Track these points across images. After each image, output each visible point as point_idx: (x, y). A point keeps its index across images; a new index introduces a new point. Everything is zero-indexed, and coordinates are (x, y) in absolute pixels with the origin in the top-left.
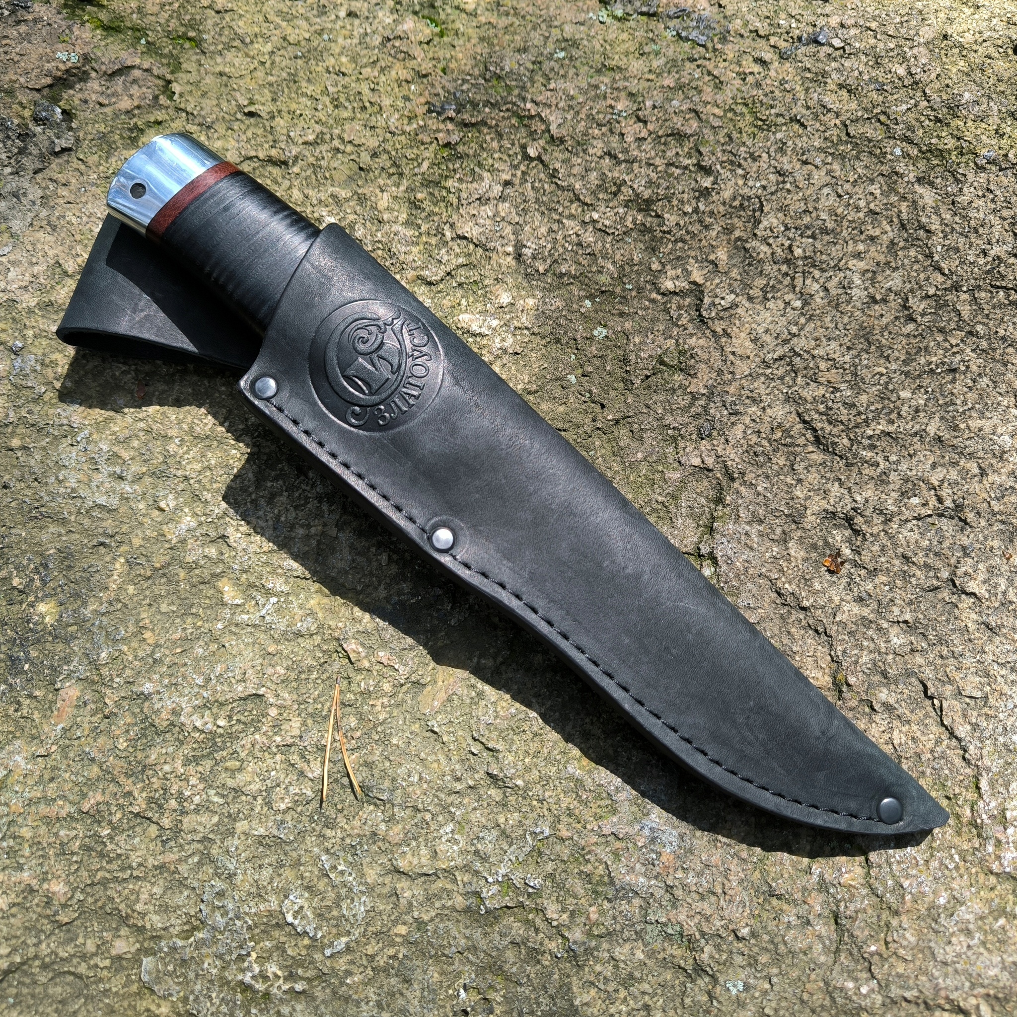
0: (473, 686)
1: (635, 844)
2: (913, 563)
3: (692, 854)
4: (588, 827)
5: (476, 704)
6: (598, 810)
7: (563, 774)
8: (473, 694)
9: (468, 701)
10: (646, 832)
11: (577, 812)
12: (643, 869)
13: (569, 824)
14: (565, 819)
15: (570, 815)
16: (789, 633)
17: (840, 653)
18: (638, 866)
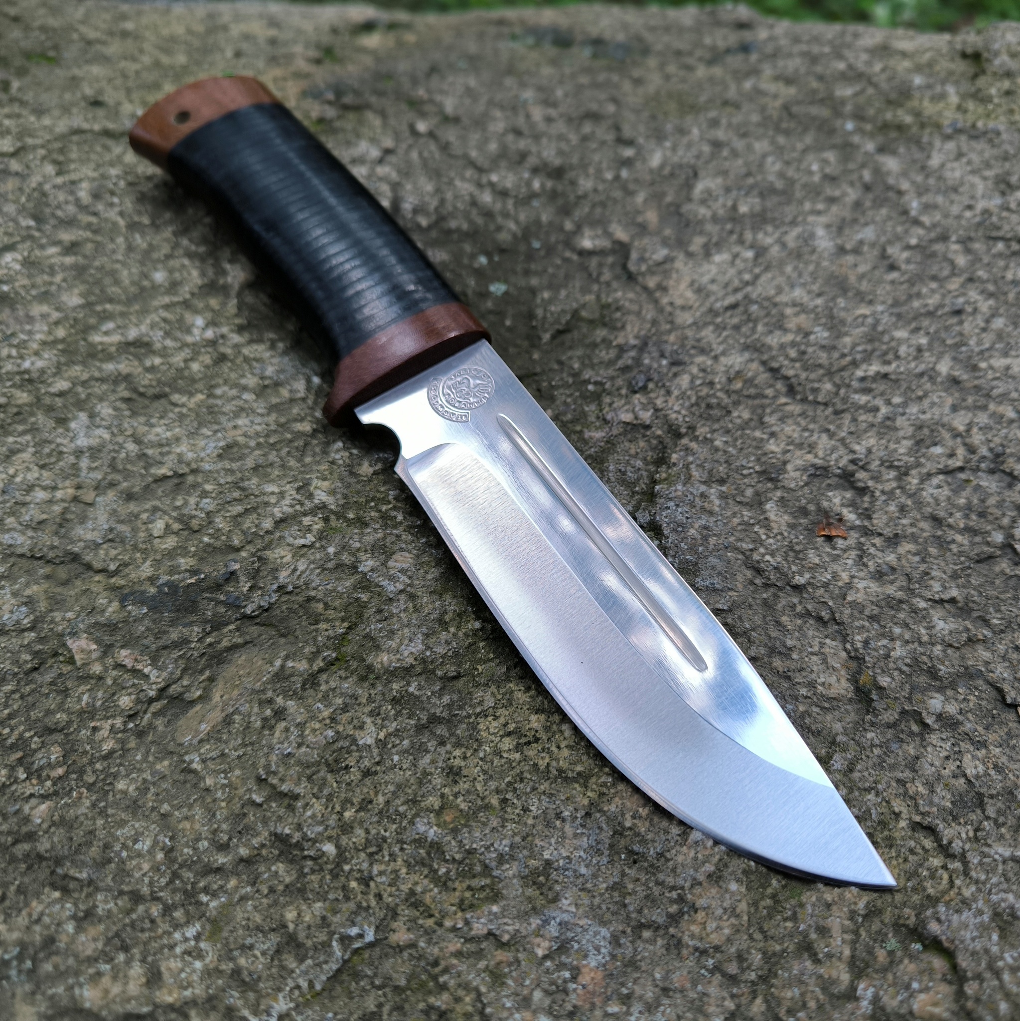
0: (270, 701)
1: (533, 953)
2: (950, 526)
3: (637, 968)
4: (448, 923)
5: (272, 728)
6: (468, 894)
7: (408, 836)
8: (268, 712)
9: (258, 724)
10: (553, 930)
11: (427, 899)
12: (547, 1002)
13: (414, 920)
14: (406, 912)
15: (415, 905)
16: (778, 623)
17: (859, 645)
18: (537, 995)
